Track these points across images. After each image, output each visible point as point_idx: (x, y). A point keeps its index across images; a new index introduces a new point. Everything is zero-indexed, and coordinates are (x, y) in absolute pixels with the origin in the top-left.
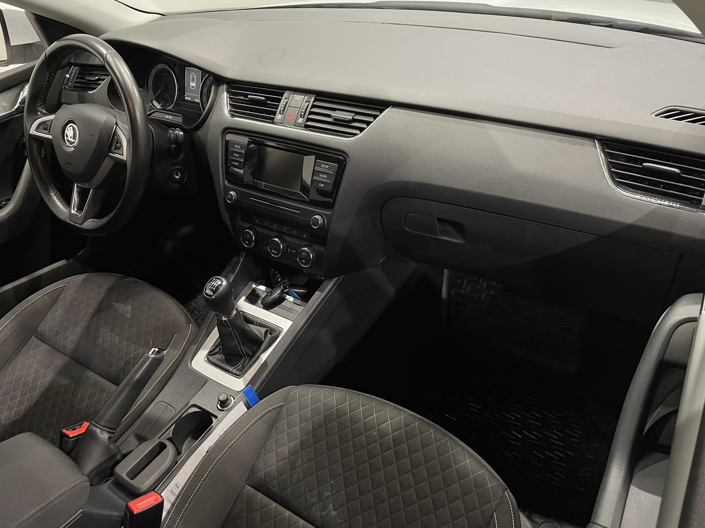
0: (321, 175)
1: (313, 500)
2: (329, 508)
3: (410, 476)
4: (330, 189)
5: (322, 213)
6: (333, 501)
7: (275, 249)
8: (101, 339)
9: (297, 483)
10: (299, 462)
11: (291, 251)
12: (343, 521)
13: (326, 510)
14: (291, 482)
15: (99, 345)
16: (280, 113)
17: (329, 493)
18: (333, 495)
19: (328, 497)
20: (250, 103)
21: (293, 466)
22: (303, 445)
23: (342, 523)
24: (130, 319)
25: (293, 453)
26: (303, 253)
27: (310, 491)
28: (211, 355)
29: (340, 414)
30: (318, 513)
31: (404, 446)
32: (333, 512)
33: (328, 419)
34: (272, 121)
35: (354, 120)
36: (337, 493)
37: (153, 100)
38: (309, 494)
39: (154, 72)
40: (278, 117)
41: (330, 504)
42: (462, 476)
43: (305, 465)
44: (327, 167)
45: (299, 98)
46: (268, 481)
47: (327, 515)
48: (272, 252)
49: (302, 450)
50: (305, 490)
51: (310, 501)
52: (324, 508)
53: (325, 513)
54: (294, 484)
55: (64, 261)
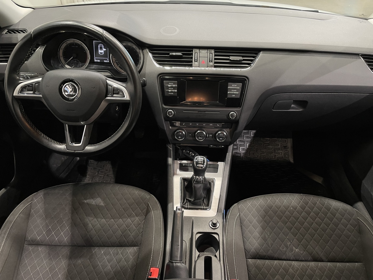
0: (232, 91)
1: (284, 249)
2: (294, 249)
3: (317, 219)
4: (239, 97)
5: (235, 110)
6: (293, 245)
7: (200, 137)
8: (90, 225)
9: (272, 246)
10: (267, 236)
11: (209, 136)
12: (303, 251)
13: (293, 251)
14: (269, 247)
15: (92, 229)
16: (195, 61)
17: (289, 243)
18: (291, 243)
19: (290, 245)
20: (170, 58)
21: (265, 239)
22: (264, 228)
23: (304, 252)
24: (105, 206)
25: (261, 233)
26: (220, 135)
27: (280, 246)
28: (184, 205)
29: (270, 207)
30: (290, 253)
31: (307, 208)
32: (297, 250)
33: (266, 212)
34: (191, 66)
35: (244, 60)
36: (293, 241)
37: (65, 64)
38: (281, 248)
39: (64, 45)
40: (194, 63)
41: (293, 247)
42: (337, 210)
43: (270, 236)
44: (236, 85)
45: (204, 52)
46: (258, 252)
47: (294, 253)
48: (199, 139)
49: (264, 230)
50: (278, 247)
51: (283, 250)
52: (292, 250)
53: (293, 252)
54: (271, 247)
55: (3, 189)
